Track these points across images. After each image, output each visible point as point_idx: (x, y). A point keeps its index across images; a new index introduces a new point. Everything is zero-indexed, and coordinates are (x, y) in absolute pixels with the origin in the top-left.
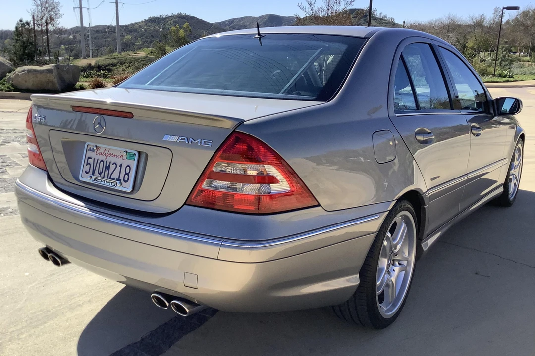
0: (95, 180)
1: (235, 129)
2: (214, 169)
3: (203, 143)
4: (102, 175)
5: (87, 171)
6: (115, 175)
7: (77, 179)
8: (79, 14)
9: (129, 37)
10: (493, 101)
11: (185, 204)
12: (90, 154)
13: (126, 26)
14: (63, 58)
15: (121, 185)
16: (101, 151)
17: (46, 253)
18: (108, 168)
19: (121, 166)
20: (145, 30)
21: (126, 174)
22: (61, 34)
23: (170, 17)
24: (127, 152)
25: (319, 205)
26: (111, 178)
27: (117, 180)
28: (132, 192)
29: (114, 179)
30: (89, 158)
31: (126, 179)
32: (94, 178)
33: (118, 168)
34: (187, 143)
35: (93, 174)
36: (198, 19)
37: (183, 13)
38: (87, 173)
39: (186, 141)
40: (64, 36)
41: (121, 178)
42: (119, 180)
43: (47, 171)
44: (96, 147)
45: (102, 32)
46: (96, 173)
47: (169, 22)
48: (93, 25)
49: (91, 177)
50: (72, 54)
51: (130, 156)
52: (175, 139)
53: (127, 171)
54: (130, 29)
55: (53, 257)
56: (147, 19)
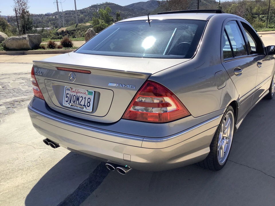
0: (71, 105)
1: (148, 79)
2: (137, 100)
3: (130, 87)
4: (75, 103)
5: (67, 101)
6: (82, 103)
7: (62, 105)
8: (57, 5)
9: (82, 16)
10: (265, 48)
11: (121, 118)
12: (67, 92)
13: (81, 10)
14: (51, 28)
15: (86, 108)
16: (74, 90)
17: (47, 142)
18: (78, 99)
19: (85, 98)
20: (90, 12)
21: (88, 102)
22: (49, 16)
23: (102, 4)
24: (88, 91)
25: (191, 115)
26: (80, 105)
27: (83, 106)
28: (92, 112)
29: (82, 105)
30: (67, 94)
31: (88, 105)
32: (71, 104)
33: (84, 99)
34: (121, 87)
35: (70, 102)
36: (116, 4)
37: (108, 2)
38: (67, 102)
39: (121, 86)
40: (51, 17)
41: (86, 104)
42: (84, 105)
43: (45, 100)
44: (71, 88)
45: (69, 14)
46: (72, 102)
47: (102, 7)
48: (64, 11)
49: (69, 104)
50: (54, 26)
51: (90, 93)
52: (115, 85)
53: (89, 101)
54: (82, 11)
55: (51, 144)
56: (91, 6)
